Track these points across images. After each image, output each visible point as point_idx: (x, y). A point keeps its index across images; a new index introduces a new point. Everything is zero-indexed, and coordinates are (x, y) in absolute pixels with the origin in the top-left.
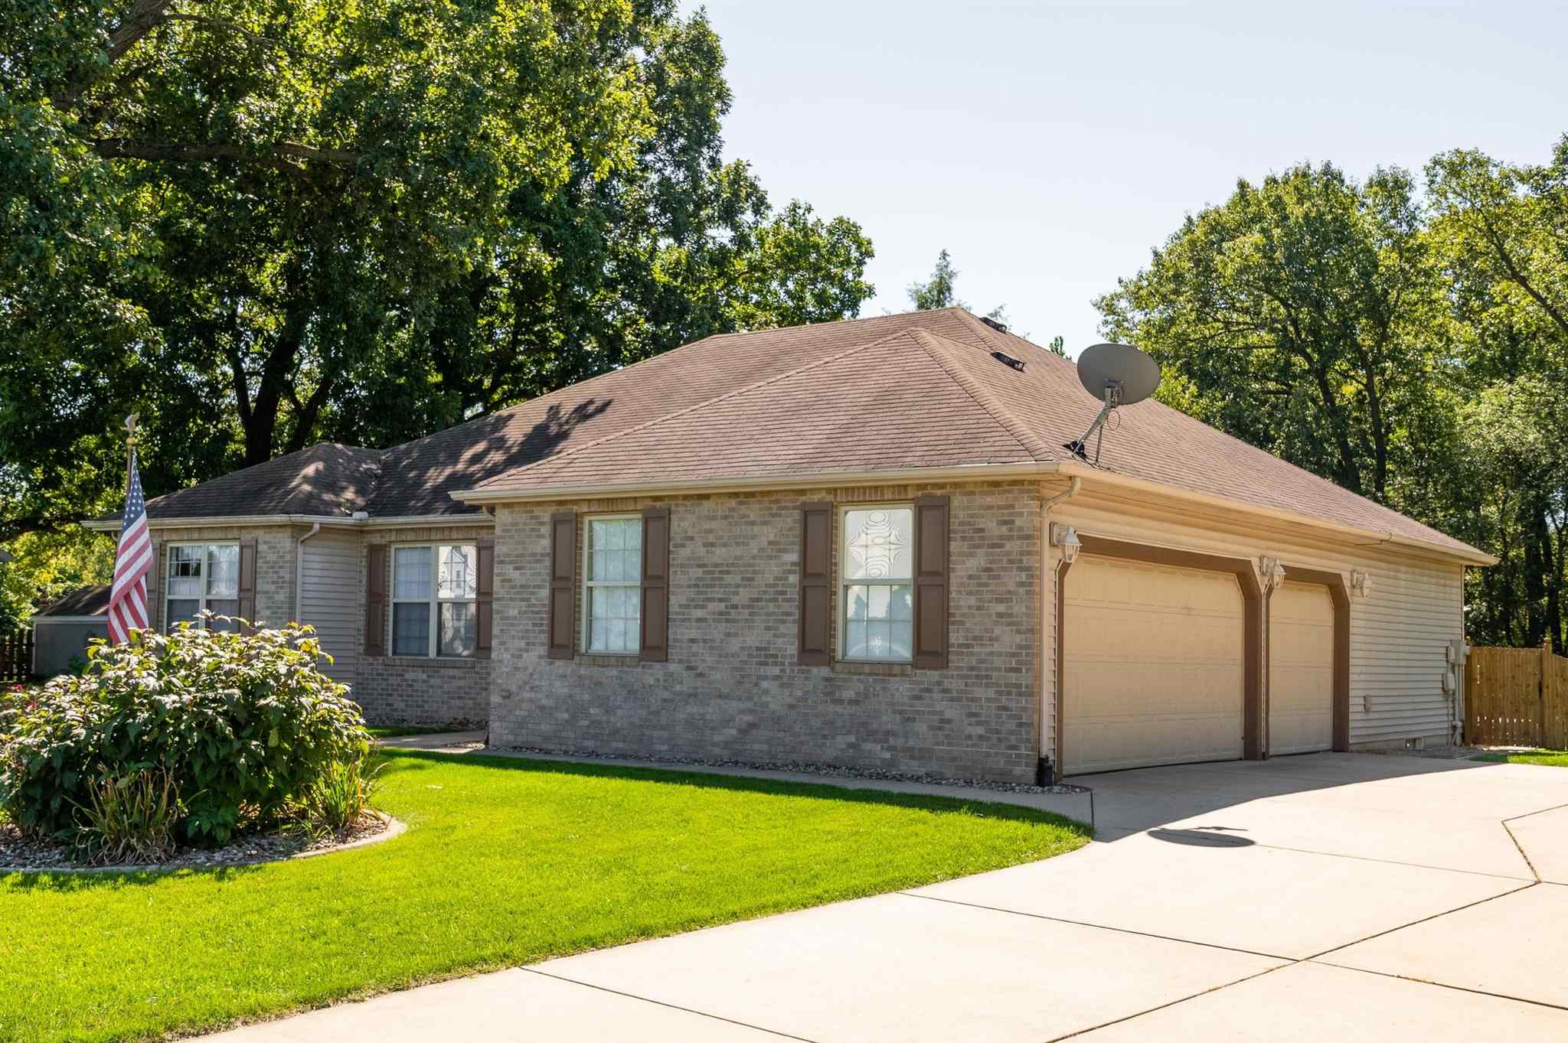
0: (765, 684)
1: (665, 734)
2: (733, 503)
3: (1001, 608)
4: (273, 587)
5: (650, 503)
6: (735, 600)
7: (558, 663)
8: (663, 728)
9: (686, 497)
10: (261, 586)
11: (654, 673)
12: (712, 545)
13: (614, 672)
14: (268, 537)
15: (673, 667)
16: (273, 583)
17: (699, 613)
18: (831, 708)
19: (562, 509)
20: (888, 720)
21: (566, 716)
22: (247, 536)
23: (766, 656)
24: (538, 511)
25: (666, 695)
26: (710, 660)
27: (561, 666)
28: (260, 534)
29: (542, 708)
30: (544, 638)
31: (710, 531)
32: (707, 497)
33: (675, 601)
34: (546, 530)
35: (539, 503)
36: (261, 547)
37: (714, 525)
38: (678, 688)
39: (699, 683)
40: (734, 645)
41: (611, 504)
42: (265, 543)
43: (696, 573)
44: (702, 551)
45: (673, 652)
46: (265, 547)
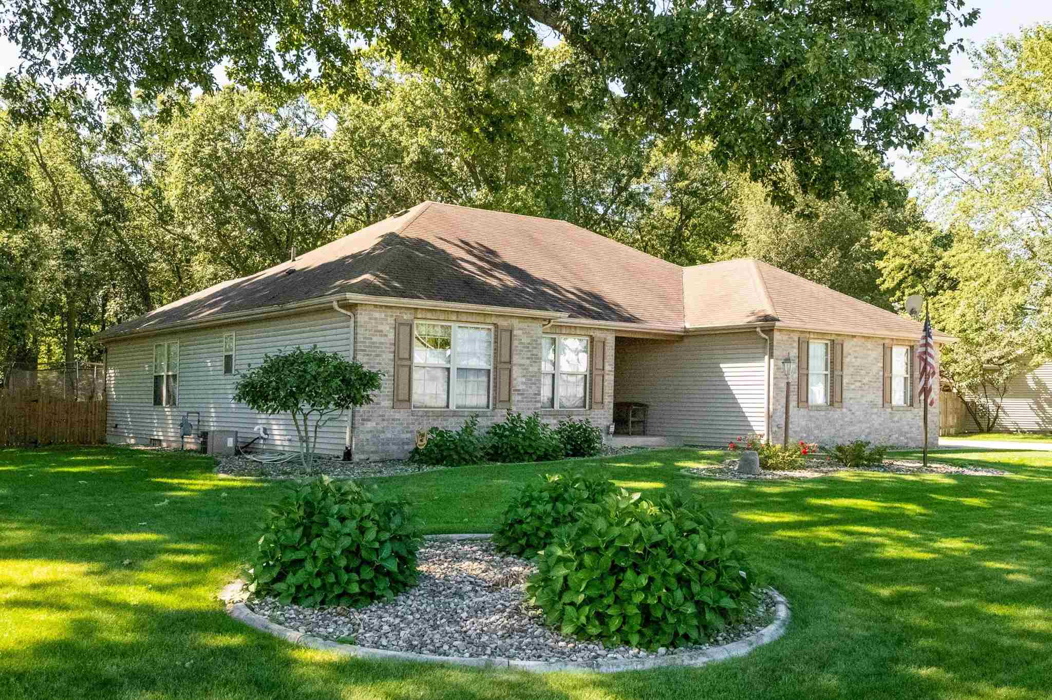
0: (873, 416)
2: (863, 340)
4: (528, 361)
5: (836, 336)
6: (864, 381)
9: (848, 336)
10: (516, 359)
11: (836, 414)
12: (856, 357)
13: (823, 414)
14: (524, 325)
15: (844, 410)
16: (528, 358)
17: (853, 387)
18: (892, 425)
19: (803, 335)
20: (906, 428)
22: (502, 323)
23: (873, 405)
24: (792, 335)
25: (842, 423)
26: (856, 407)
27: (803, 411)
28: (515, 322)
29: (795, 432)
30: (795, 398)
31: (856, 352)
32: (854, 336)
33: (845, 381)
34: (796, 345)
35: (793, 331)
36: (515, 332)
37: (858, 349)
38: (846, 419)
39: (852, 417)
40: (863, 401)
41: (821, 335)
42: (520, 329)
43: (852, 369)
44: (854, 360)
45: (844, 404)
46: (520, 332)
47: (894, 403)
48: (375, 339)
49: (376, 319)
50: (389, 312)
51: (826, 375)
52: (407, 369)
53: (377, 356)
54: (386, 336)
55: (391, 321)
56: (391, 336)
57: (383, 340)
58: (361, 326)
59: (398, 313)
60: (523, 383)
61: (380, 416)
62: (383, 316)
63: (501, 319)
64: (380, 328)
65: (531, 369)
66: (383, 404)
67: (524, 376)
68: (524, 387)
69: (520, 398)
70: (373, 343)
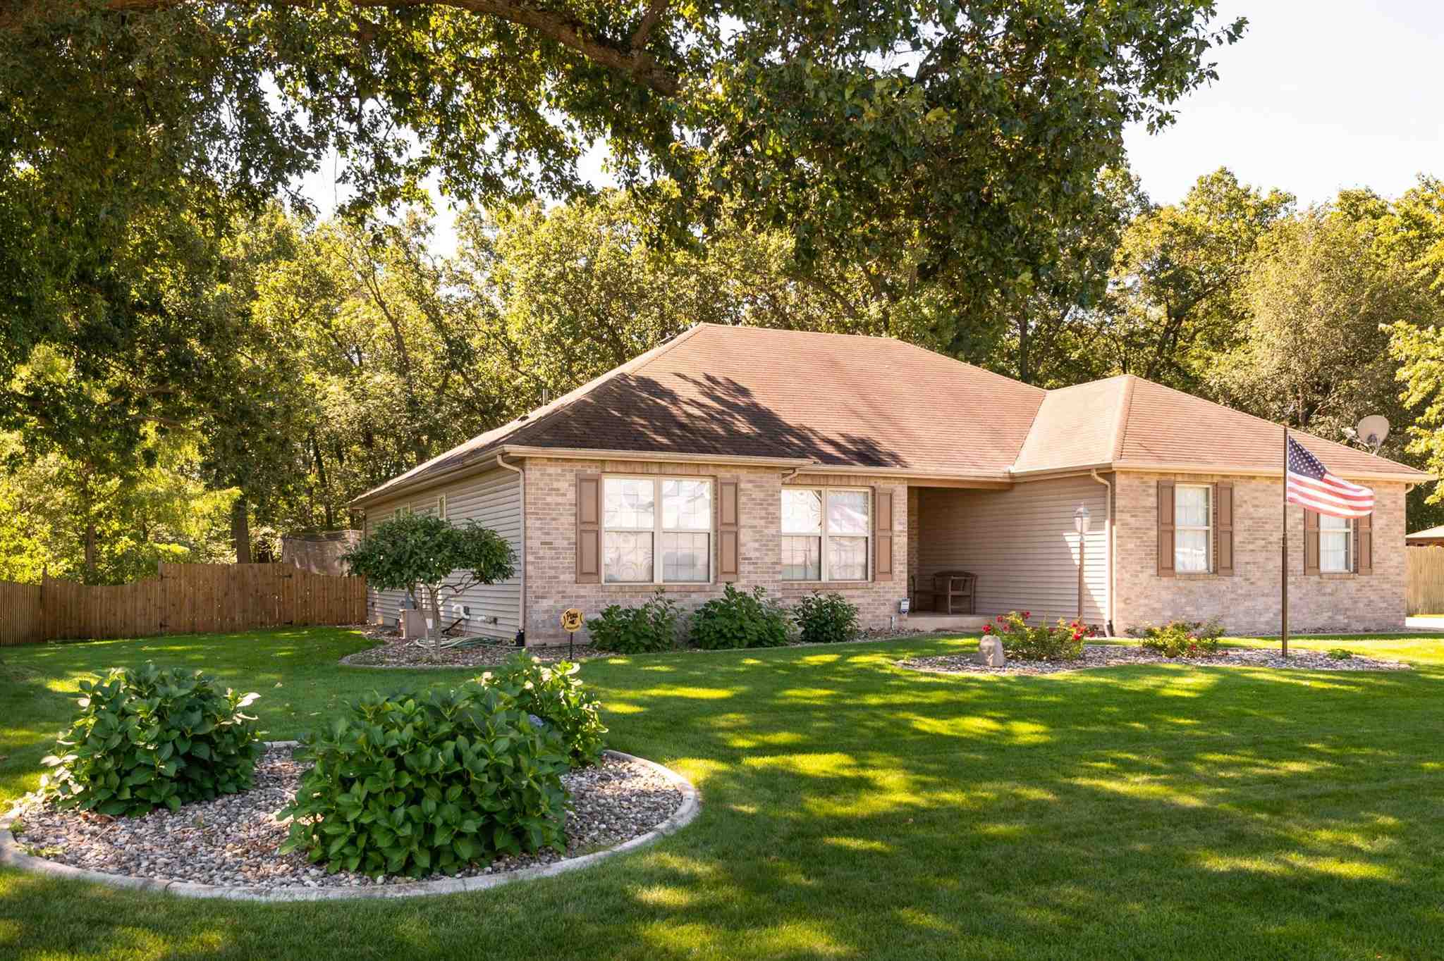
1: (1233, 620)
2: (1268, 482)
3: (1393, 544)
4: (762, 522)
5: (1219, 479)
6: (1271, 539)
7: (1165, 579)
8: (1232, 616)
9: (1242, 477)
10: (743, 519)
11: (1224, 584)
12: (1257, 506)
13: (1200, 584)
14: (754, 476)
15: (1236, 579)
16: (761, 518)
17: (1251, 547)
18: (1321, 599)
19: (1164, 478)
20: (1347, 603)
21: (1170, 614)
22: (723, 474)
24: (1146, 478)
25: (1233, 596)
26: (1258, 574)
27: (1165, 581)
28: (743, 474)
29: (1154, 609)
30: (1153, 563)
31: (1256, 498)
32: (1254, 477)
33: (1237, 539)
34: (1153, 491)
35: (1147, 473)
36: (742, 486)
37: (1257, 494)
38: (1240, 591)
39: (1251, 587)
40: (1270, 566)
41: (1195, 478)
42: (750, 481)
43: (1248, 523)
44: (1252, 510)
45: (1237, 570)
46: (750, 486)
47: (1323, 568)
48: (549, 499)
49: (550, 475)
50: (567, 466)
51: (1207, 532)
52: (594, 535)
53: (554, 519)
54: (564, 495)
55: (570, 477)
56: (571, 495)
57: (560, 499)
58: (531, 484)
59: (579, 466)
60: (756, 550)
61: (559, 592)
62: (559, 471)
63: (722, 469)
64: (555, 485)
65: (766, 531)
66: (562, 577)
67: (756, 541)
68: (757, 554)
69: (751, 568)
70: (548, 504)
